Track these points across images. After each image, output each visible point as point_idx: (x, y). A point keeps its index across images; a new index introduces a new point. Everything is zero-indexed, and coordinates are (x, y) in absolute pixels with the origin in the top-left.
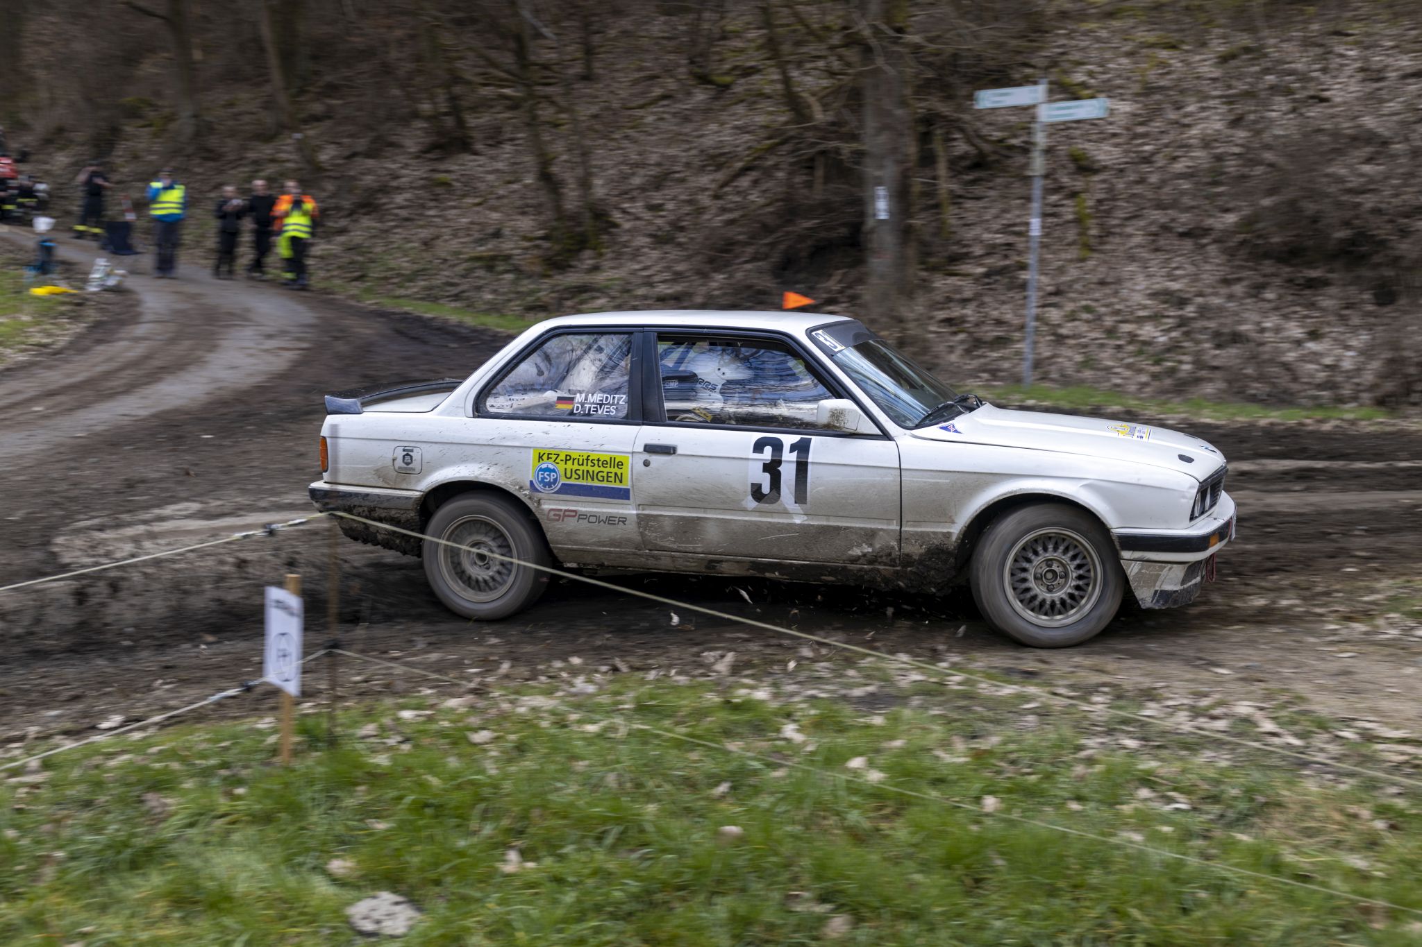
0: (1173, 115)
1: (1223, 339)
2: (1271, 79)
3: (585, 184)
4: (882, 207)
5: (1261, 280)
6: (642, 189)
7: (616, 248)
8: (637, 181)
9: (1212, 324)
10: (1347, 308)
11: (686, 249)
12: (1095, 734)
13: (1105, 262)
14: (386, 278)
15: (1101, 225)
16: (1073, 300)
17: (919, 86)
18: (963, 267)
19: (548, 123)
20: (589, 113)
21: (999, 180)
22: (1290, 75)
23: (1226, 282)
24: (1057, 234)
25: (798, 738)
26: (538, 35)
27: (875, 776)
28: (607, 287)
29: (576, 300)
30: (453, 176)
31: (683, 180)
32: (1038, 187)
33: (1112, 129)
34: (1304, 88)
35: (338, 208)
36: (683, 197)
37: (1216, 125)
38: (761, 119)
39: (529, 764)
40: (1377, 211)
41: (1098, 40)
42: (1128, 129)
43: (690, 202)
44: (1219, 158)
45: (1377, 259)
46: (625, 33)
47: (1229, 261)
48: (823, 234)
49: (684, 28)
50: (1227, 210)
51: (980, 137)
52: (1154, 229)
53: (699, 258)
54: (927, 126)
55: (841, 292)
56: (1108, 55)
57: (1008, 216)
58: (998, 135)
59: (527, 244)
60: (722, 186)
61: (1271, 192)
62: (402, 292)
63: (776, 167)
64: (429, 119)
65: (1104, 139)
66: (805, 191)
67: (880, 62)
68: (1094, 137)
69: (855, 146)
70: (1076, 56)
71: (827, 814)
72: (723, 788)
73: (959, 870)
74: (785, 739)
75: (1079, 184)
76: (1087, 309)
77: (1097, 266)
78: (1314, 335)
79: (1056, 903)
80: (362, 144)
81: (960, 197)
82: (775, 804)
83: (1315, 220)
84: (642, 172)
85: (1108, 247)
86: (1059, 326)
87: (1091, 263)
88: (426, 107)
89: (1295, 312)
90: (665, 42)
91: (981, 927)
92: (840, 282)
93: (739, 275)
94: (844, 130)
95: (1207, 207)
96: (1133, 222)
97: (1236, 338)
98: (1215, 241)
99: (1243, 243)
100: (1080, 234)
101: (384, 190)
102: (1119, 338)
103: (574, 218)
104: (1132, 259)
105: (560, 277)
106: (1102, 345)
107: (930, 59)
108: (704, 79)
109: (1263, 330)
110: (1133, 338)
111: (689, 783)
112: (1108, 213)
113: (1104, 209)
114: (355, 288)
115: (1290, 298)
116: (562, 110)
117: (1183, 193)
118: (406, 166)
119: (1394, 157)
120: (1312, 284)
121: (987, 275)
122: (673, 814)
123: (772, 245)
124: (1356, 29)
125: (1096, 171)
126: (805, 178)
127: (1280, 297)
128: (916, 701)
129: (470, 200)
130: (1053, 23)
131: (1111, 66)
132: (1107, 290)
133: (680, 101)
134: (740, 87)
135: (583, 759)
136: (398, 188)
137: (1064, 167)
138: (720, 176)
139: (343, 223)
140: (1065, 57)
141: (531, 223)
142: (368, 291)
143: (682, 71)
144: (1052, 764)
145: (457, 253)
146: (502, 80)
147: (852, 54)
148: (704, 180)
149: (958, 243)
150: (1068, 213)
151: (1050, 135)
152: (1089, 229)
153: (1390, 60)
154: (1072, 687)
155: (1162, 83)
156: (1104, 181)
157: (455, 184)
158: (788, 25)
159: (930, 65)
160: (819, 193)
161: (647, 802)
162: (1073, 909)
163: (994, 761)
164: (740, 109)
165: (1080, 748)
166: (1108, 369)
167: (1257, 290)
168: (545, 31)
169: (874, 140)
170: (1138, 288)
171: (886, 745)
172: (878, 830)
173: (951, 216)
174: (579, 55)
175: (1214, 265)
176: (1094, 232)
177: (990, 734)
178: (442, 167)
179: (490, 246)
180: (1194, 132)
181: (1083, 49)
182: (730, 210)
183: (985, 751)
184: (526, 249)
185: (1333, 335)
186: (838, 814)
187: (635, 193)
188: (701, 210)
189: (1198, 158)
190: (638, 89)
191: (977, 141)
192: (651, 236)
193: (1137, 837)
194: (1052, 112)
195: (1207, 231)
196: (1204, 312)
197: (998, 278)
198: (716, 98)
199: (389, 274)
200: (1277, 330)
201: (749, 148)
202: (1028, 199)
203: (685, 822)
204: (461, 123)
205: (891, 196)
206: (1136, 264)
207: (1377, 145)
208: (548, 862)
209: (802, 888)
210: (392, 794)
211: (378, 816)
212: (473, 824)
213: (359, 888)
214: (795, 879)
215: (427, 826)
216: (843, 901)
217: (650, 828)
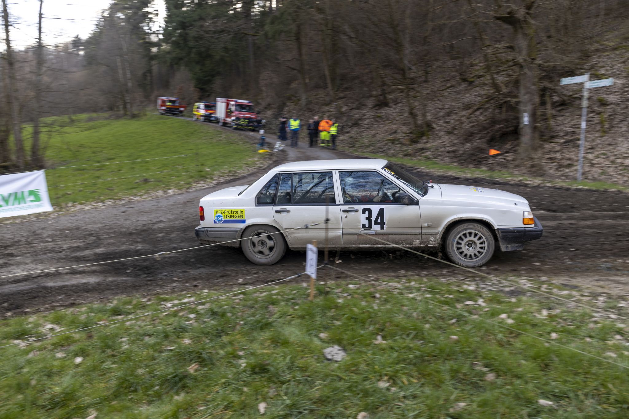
3: (424, 115)
4: (526, 120)
6: (443, 116)
7: (434, 136)
8: (441, 114)
11: (457, 136)
13: (610, 137)
14: (360, 146)
15: (610, 124)
16: (598, 151)
17: (540, 78)
18: (556, 140)
19: (413, 96)
20: (426, 92)
21: (570, 109)
24: (592, 127)
26: (410, 69)
27: (510, 321)
28: (430, 148)
29: (420, 153)
30: (382, 114)
31: (456, 113)
32: (584, 112)
33: (615, 90)
35: (347, 125)
36: (457, 119)
38: (484, 92)
39: (388, 306)
42: (621, 90)
43: (458, 120)
46: (439, 67)
48: (505, 130)
49: (459, 64)
51: (563, 95)
53: (462, 138)
54: (543, 92)
55: (511, 149)
56: (613, 63)
57: (573, 122)
58: (571, 93)
59: (405, 135)
60: (470, 115)
62: (366, 151)
63: (489, 108)
64: (375, 97)
65: (612, 93)
66: (499, 115)
67: (526, 70)
68: (608, 93)
69: (516, 99)
71: (490, 334)
72: (454, 321)
73: (539, 361)
74: (479, 305)
75: (601, 109)
76: (604, 154)
77: (608, 138)
80: (355, 105)
81: (555, 116)
82: (471, 329)
84: (443, 111)
85: (612, 132)
86: (592, 160)
87: (605, 138)
88: (374, 93)
90: (452, 69)
92: (510, 146)
93: (475, 144)
94: (513, 94)
96: (623, 123)
100: (602, 127)
101: (361, 119)
102: (616, 164)
103: (420, 126)
105: (415, 145)
106: (609, 167)
107: (545, 69)
108: (464, 80)
110: (621, 164)
111: (442, 318)
112: (613, 120)
113: (611, 119)
114: (352, 150)
116: (418, 92)
118: (368, 112)
121: (565, 142)
122: (434, 329)
123: (487, 133)
125: (608, 105)
126: (499, 111)
128: (529, 294)
129: (388, 122)
132: (612, 147)
133: (457, 87)
134: (477, 82)
135: (406, 306)
136: (365, 119)
137: (595, 104)
138: (470, 111)
139: (348, 130)
140: (596, 65)
141: (407, 128)
142: (355, 150)
143: (457, 78)
144: (580, 322)
145: (383, 138)
146: (399, 84)
147: (516, 68)
148: (464, 113)
149: (554, 132)
150: (597, 119)
151: (590, 93)
152: (604, 125)
156: (611, 108)
157: (383, 117)
158: (493, 61)
159: (544, 71)
160: (504, 116)
161: (426, 324)
163: (557, 319)
164: (477, 89)
165: (593, 317)
166: (611, 175)
168: (413, 68)
169: (523, 97)
170: (624, 146)
171: (515, 310)
172: (509, 341)
173: (552, 122)
174: (423, 74)
176: (607, 126)
177: (556, 309)
178: (380, 111)
179: (393, 136)
182: (473, 122)
183: (554, 315)
184: (405, 136)
186: (494, 335)
187: (441, 118)
188: (462, 123)
190: (443, 84)
191: (562, 96)
192: (445, 131)
193: (613, 355)
194: (590, 84)
197: (569, 143)
198: (469, 86)
199: (362, 145)
201: (480, 102)
202: (581, 115)
203: (439, 332)
204: (385, 98)
205: (530, 116)
206: (623, 138)
208: (390, 341)
209: (478, 361)
210: (342, 313)
211: (337, 320)
212: (367, 326)
213: (328, 343)
214: (476, 357)
215: (351, 325)
216: (493, 368)
217: (426, 333)
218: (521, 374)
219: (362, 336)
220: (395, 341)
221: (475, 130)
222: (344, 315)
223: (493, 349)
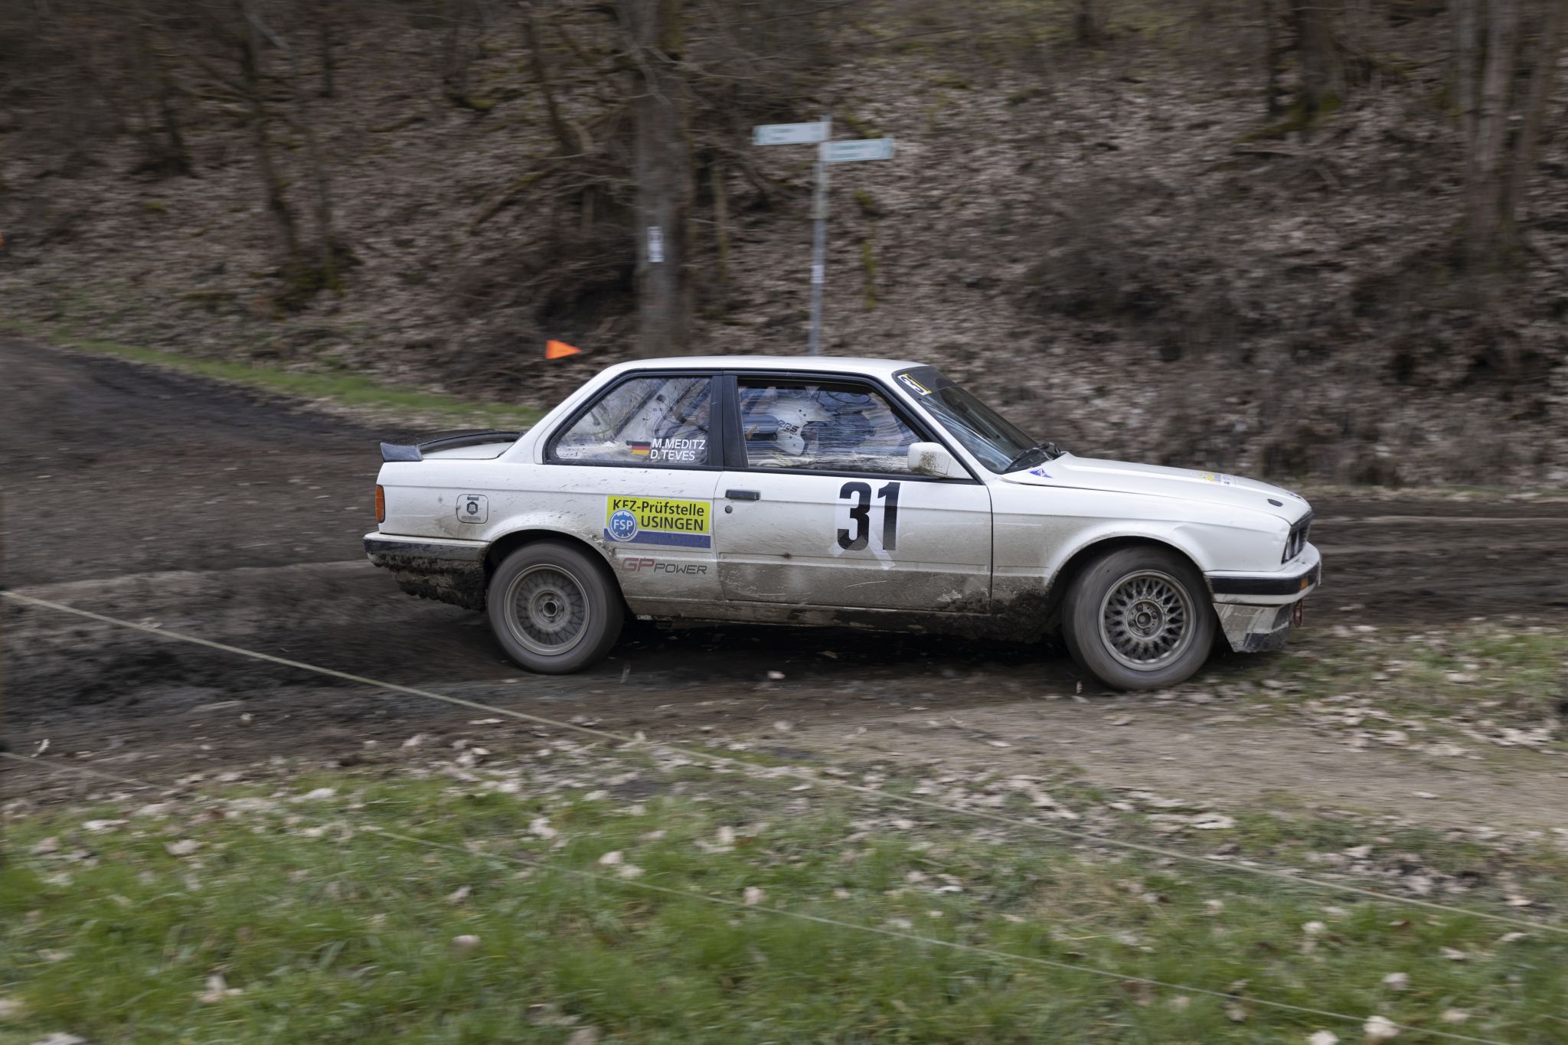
0: (961, 159)
1: (1010, 395)
2: (1060, 124)
3: (323, 214)
4: (655, 249)
5: (1049, 334)
6: (390, 222)
7: (359, 288)
8: (383, 213)
9: (999, 380)
10: (1134, 364)
11: (440, 291)
12: (867, 816)
13: (891, 313)
14: (85, 318)
15: (888, 274)
17: (696, 118)
18: (743, 316)
19: (281, 144)
20: (327, 134)
21: (781, 223)
22: (1079, 121)
23: (1014, 335)
24: (841, 282)
25: (549, 833)
26: (269, 44)
27: (630, 872)
28: (348, 332)
29: (313, 346)
30: (168, 202)
31: (435, 214)
32: (820, 232)
33: (900, 172)
34: (1093, 135)
35: (26, 235)
36: (436, 233)
37: (1004, 169)
38: (524, 149)
39: (239, 876)
40: (1163, 265)
41: (886, 76)
42: (916, 172)
43: (444, 238)
44: (1008, 205)
45: (1163, 314)
46: (371, 46)
47: (1017, 313)
48: (592, 278)
49: (439, 43)
50: (1015, 261)
51: (761, 176)
52: (941, 279)
53: (454, 301)
54: (705, 163)
55: (611, 341)
56: (896, 93)
57: (791, 261)
58: (782, 174)
59: (255, 282)
60: (481, 221)
61: (1060, 242)
62: (106, 334)
63: (540, 202)
64: (138, 134)
65: (891, 182)
66: (573, 230)
67: (653, 90)
68: (881, 180)
69: (626, 181)
70: (863, 92)
71: (575, 916)
72: (462, 893)
73: (716, 968)
74: (534, 835)
75: (865, 229)
77: (883, 317)
78: (1101, 392)
79: (818, 1000)
80: (56, 161)
81: (740, 240)
82: (517, 909)
83: (1102, 273)
84: (389, 203)
85: (894, 297)
87: (877, 314)
88: (135, 121)
89: (1083, 368)
90: (416, 58)
91: (736, 1031)
92: (610, 330)
93: (499, 321)
94: (616, 163)
95: (996, 257)
96: (921, 271)
97: (1024, 395)
98: (1004, 293)
99: (1030, 295)
100: (867, 283)
101: (85, 215)
103: (311, 253)
104: (919, 310)
105: (294, 320)
107: (709, 89)
108: (460, 102)
109: (1050, 386)
111: (422, 889)
112: (895, 261)
113: (890, 256)
114: (48, 329)
115: (1078, 353)
116: (297, 130)
117: (971, 241)
118: (110, 189)
119: (1179, 209)
120: (1100, 339)
121: (768, 325)
122: (400, 925)
123: (536, 288)
124: (1144, 76)
125: (882, 216)
126: (572, 215)
127: (1068, 352)
128: (679, 788)
129: (188, 230)
130: (839, 56)
131: (899, 104)
132: (893, 343)
133: (433, 125)
134: (502, 111)
135: (302, 867)
136: (100, 214)
137: (849, 210)
138: (479, 210)
139: (33, 253)
140: (851, 94)
141: (261, 258)
142: (64, 332)
143: (436, 92)
144: (821, 850)
145: (172, 291)
146: (227, 93)
147: (624, 81)
148: (460, 214)
149: (738, 289)
150: (854, 259)
151: (834, 177)
152: (874, 277)
153: (1176, 110)
154: (845, 766)
155: (951, 125)
156: (890, 227)
157: (170, 211)
158: (552, 45)
159: (707, 96)
160: (587, 232)
161: (372, 914)
162: (835, 1005)
163: (760, 849)
164: (501, 136)
165: (851, 831)
167: (1046, 343)
168: (279, 40)
169: (647, 176)
170: (925, 340)
171: (644, 837)
172: (631, 931)
173: (730, 260)
174: (316, 68)
175: (1002, 317)
176: (880, 280)
177: (757, 820)
178: (156, 190)
179: (211, 283)
180: (982, 177)
181: (871, 85)
182: (490, 249)
183: (750, 839)
184: (254, 287)
185: (1120, 392)
186: (587, 915)
187: (381, 227)
188: (456, 248)
189: (986, 204)
190: (386, 109)
191: (758, 180)
192: (399, 275)
193: (905, 924)
194: (838, 152)
195: (994, 282)
196: (991, 366)
197: (780, 328)
198: (474, 123)
199: (89, 313)
200: (1065, 386)
201: (511, 180)
202: (810, 243)
204: (177, 141)
205: (665, 237)
206: (922, 316)
207: (1164, 197)
208: (256, 987)
209: (546, 1000)
210: (71, 918)
211: (54, 944)
212: (168, 949)
213: (26, 1030)
214: (536, 991)
215: (110, 955)
216: (588, 1012)
217: (374, 942)
218: (668, 1015)
219: (151, 983)
220: (272, 982)
221: (493, 273)
222: (80, 923)
223: (589, 957)
